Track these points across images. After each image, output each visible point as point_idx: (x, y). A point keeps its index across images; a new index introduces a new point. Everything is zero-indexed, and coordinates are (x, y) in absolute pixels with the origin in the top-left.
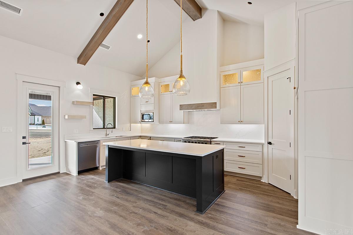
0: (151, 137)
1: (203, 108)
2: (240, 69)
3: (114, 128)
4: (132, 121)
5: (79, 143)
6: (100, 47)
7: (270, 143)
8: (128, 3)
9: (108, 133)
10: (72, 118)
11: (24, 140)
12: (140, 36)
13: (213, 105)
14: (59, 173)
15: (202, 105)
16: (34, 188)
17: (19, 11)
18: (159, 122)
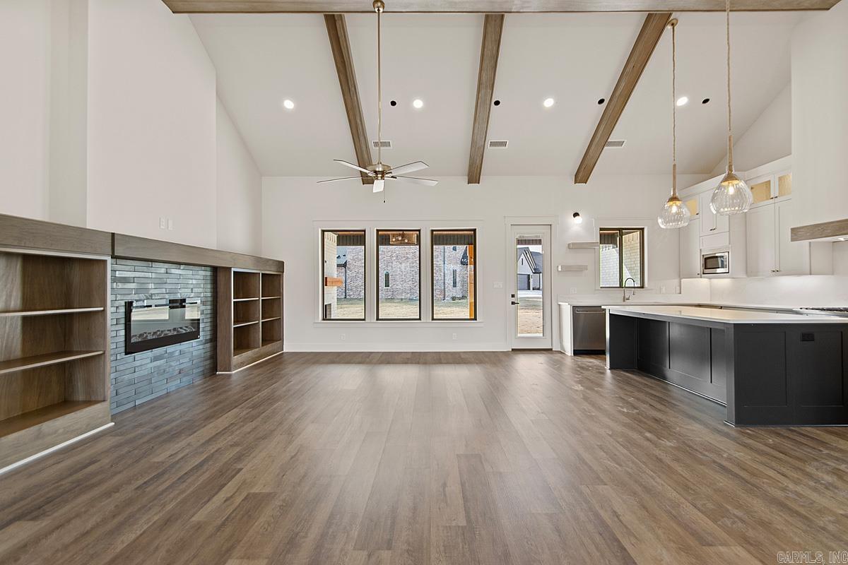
3: (642, 287)
4: (682, 273)
5: (574, 308)
6: (605, 148)
8: (641, 66)
9: (627, 297)
10: (567, 269)
11: (513, 300)
12: (682, 101)
14: (551, 350)
16: (522, 362)
17: (504, 144)
18: (747, 273)
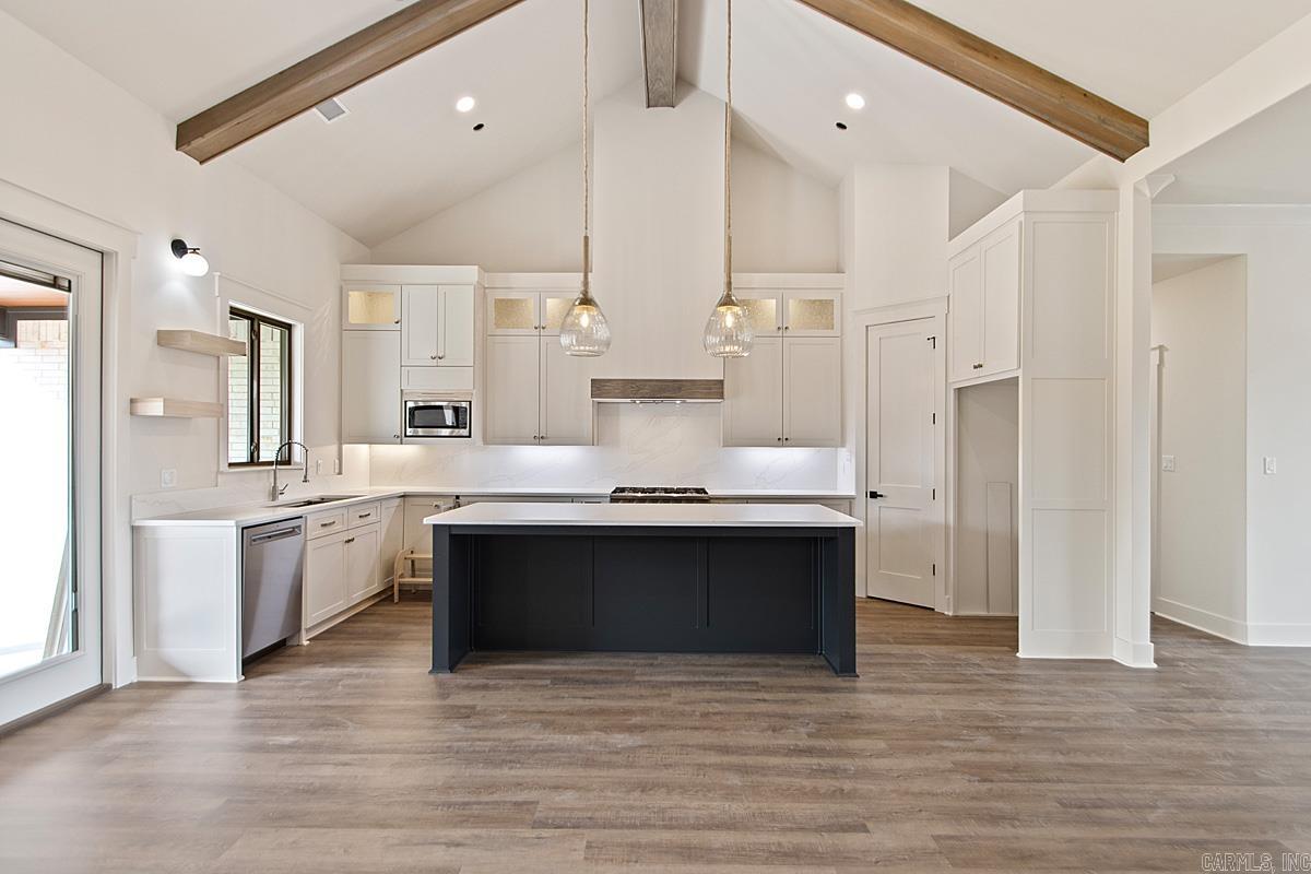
0: (458, 497)
1: (679, 394)
2: (781, 291)
3: (288, 461)
5: (246, 531)
6: (314, 110)
7: (874, 495)
12: (465, 104)
13: (714, 389)
14: (102, 691)
15: (676, 385)
18: (484, 438)
